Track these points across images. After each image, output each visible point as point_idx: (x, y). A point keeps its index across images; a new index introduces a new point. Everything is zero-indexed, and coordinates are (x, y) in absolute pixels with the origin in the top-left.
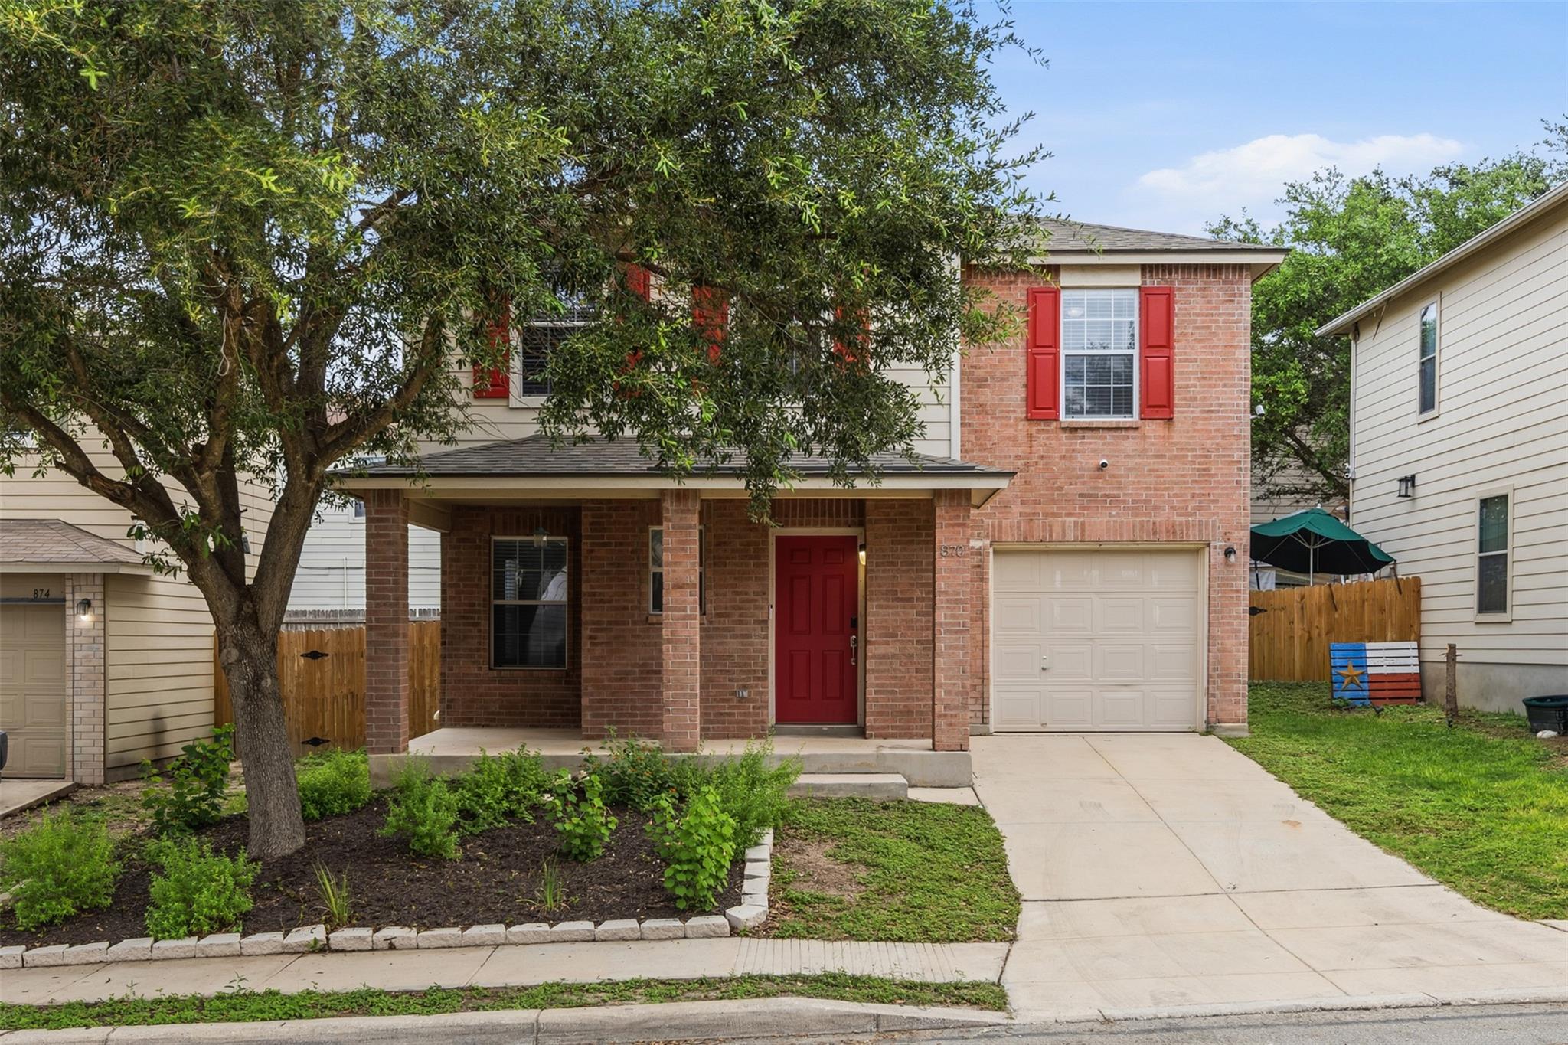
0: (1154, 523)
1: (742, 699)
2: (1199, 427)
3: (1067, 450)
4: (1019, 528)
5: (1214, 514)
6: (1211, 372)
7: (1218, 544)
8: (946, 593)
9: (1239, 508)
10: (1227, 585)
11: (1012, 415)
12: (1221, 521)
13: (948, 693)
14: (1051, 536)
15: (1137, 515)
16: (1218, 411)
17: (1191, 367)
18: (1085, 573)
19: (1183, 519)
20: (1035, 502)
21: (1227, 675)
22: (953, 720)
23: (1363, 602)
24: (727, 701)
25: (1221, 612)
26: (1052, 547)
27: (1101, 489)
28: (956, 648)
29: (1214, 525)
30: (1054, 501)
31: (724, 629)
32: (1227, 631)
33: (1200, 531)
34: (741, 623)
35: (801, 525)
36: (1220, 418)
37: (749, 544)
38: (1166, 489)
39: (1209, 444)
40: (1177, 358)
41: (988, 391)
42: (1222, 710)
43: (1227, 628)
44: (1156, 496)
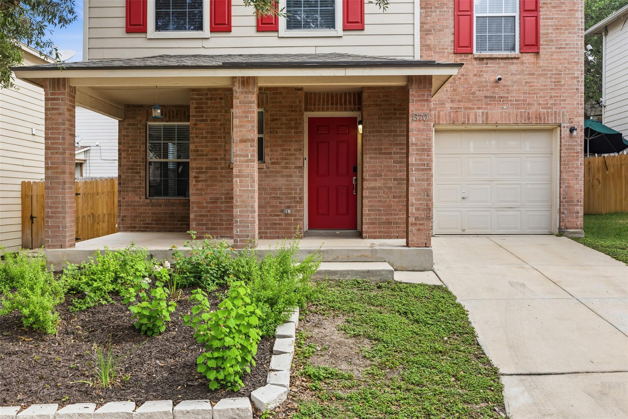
0: (528, 113)
1: (287, 215)
2: (554, 57)
3: (478, 71)
4: (450, 116)
5: (563, 108)
6: (561, 25)
7: (566, 125)
8: (416, 144)
9: (578, 104)
10: (571, 149)
11: (446, 51)
12: (567, 112)
13: (418, 209)
14: (468, 120)
15: (518, 109)
16: (565, 48)
17: (550, 22)
18: (487, 142)
19: (545, 111)
20: (459, 101)
21: (571, 202)
22: (421, 227)
23: (621, 165)
24: (278, 215)
25: (568, 164)
26: (469, 127)
27: (498, 93)
28: (422, 180)
29: (563, 114)
30: (470, 101)
31: (276, 172)
32: (571, 176)
33: (555, 117)
34: (286, 168)
35: (323, 110)
36: (566, 52)
37: (291, 120)
38: (535, 93)
39: (560, 67)
40: (542, 17)
41: (431, 37)
42: (569, 222)
43: (571, 174)
44: (529, 98)
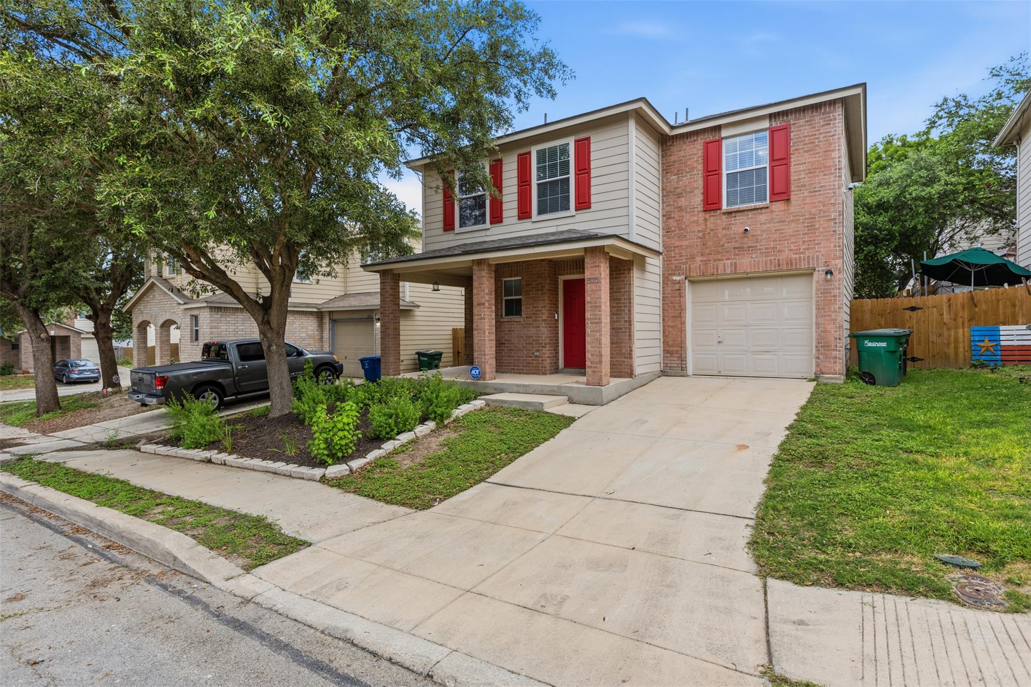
0: (779, 260)
1: (536, 356)
2: (808, 202)
3: (726, 225)
4: (700, 268)
5: (818, 252)
6: (815, 169)
7: (821, 269)
9: (835, 246)
10: (827, 293)
11: (696, 210)
12: (822, 255)
14: (717, 271)
15: (768, 256)
16: (820, 191)
17: (802, 167)
18: (742, 290)
19: (797, 256)
20: (708, 254)
21: (828, 346)
24: (531, 357)
25: (824, 308)
26: (720, 277)
27: (746, 243)
29: (818, 258)
30: (719, 253)
31: (530, 324)
32: (828, 320)
33: (809, 262)
34: (536, 321)
35: (570, 274)
36: (821, 195)
37: (538, 284)
38: (787, 240)
39: (814, 211)
40: (792, 164)
41: (683, 199)
42: (825, 367)
43: (827, 318)
44: (780, 244)
